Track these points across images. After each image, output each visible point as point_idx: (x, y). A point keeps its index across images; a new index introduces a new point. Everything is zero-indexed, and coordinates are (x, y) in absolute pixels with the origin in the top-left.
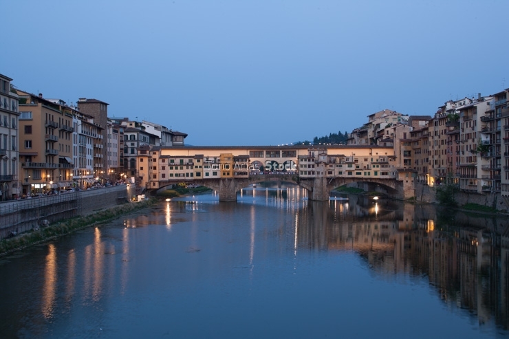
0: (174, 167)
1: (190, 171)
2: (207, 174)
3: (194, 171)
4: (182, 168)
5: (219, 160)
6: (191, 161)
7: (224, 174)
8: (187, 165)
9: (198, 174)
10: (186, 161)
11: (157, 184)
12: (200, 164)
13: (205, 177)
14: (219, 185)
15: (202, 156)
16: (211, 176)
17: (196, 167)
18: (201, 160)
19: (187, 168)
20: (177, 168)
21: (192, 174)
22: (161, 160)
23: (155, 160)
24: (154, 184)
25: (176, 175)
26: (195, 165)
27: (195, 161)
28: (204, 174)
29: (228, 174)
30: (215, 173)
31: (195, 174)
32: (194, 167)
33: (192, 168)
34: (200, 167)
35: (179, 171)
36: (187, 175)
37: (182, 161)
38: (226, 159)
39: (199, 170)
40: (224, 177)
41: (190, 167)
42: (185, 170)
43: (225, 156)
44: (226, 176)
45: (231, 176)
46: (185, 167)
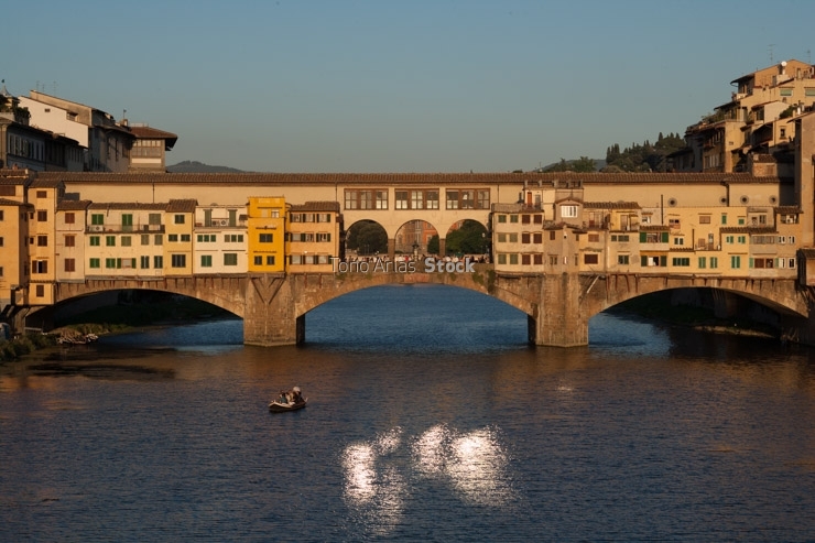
0: (103, 239)
1: (152, 250)
2: (207, 261)
3: (166, 250)
4: (126, 242)
5: (243, 218)
6: (155, 219)
7: (258, 261)
8: (144, 232)
9: (179, 261)
10: (140, 218)
11: (48, 289)
12: (185, 228)
13: (200, 270)
14: (243, 294)
15: (190, 205)
16: (218, 267)
17: (173, 238)
18: (188, 216)
19: (145, 242)
20: (111, 242)
21: (159, 262)
22: (62, 215)
23: (43, 216)
24: (40, 292)
25: (110, 263)
26: (169, 231)
27: (168, 219)
28: (198, 261)
29: (271, 261)
30: (231, 259)
31: (167, 261)
32: (166, 237)
33: (159, 241)
34: (186, 238)
35: (118, 251)
36: (145, 262)
37: (127, 220)
38: (265, 212)
39: (180, 247)
40: (258, 269)
41: (152, 237)
42: (137, 249)
43: (262, 202)
44: (264, 268)
45: (278, 267)
46: (136, 239)
